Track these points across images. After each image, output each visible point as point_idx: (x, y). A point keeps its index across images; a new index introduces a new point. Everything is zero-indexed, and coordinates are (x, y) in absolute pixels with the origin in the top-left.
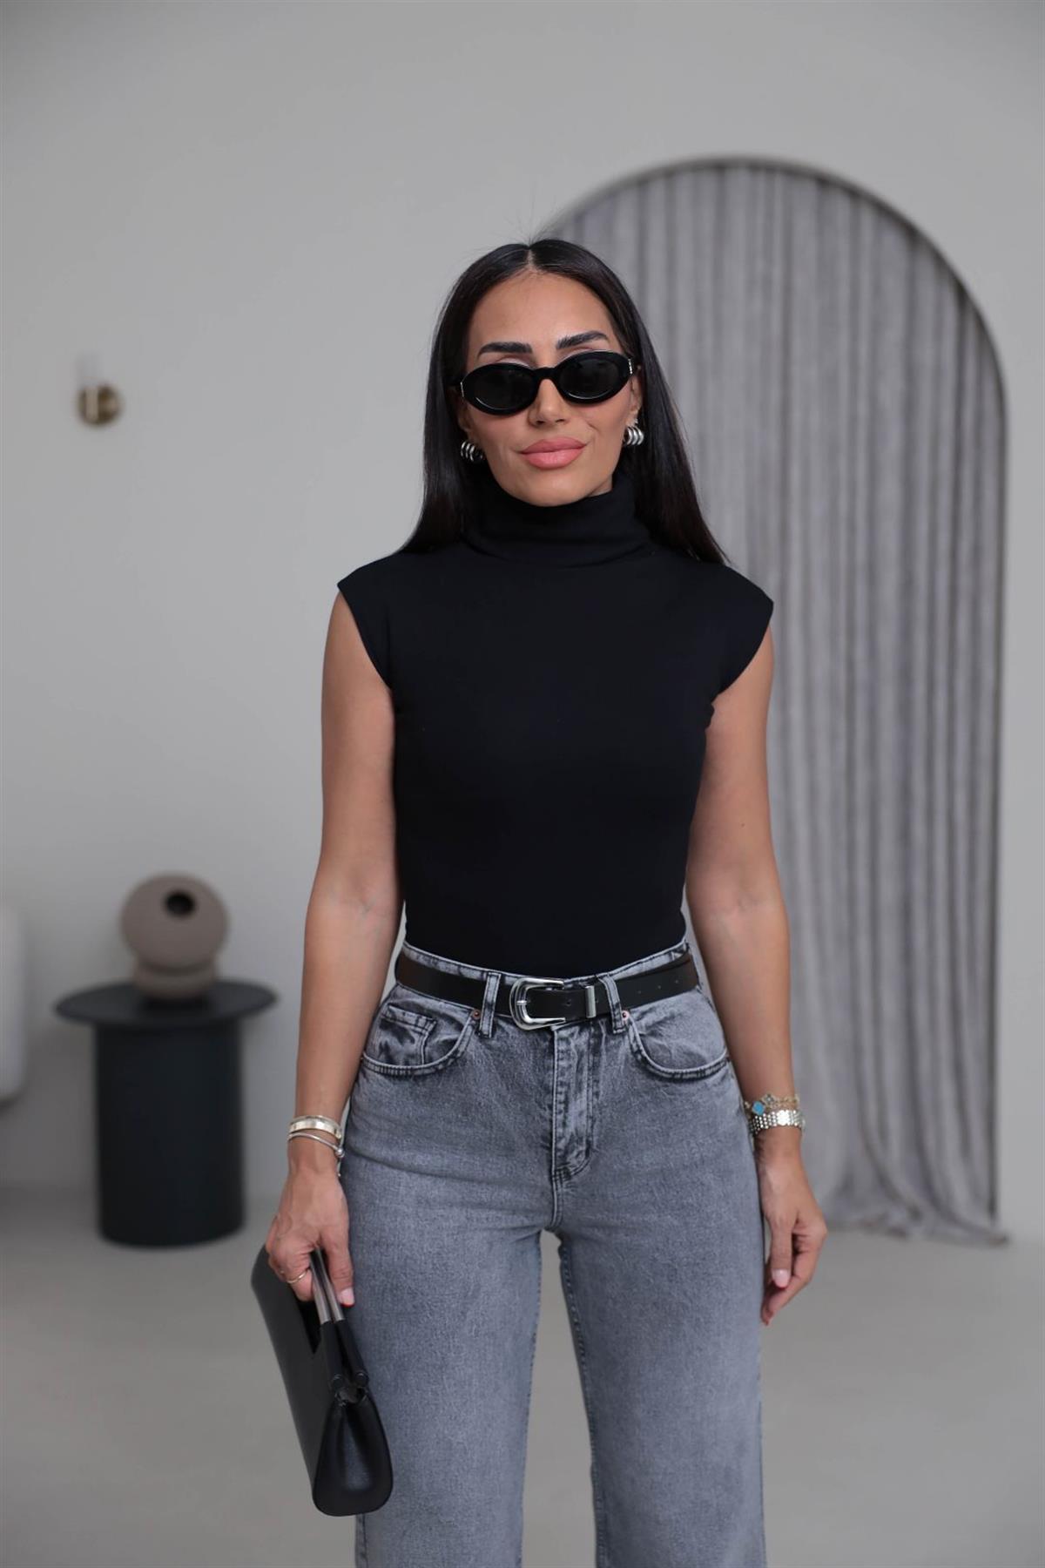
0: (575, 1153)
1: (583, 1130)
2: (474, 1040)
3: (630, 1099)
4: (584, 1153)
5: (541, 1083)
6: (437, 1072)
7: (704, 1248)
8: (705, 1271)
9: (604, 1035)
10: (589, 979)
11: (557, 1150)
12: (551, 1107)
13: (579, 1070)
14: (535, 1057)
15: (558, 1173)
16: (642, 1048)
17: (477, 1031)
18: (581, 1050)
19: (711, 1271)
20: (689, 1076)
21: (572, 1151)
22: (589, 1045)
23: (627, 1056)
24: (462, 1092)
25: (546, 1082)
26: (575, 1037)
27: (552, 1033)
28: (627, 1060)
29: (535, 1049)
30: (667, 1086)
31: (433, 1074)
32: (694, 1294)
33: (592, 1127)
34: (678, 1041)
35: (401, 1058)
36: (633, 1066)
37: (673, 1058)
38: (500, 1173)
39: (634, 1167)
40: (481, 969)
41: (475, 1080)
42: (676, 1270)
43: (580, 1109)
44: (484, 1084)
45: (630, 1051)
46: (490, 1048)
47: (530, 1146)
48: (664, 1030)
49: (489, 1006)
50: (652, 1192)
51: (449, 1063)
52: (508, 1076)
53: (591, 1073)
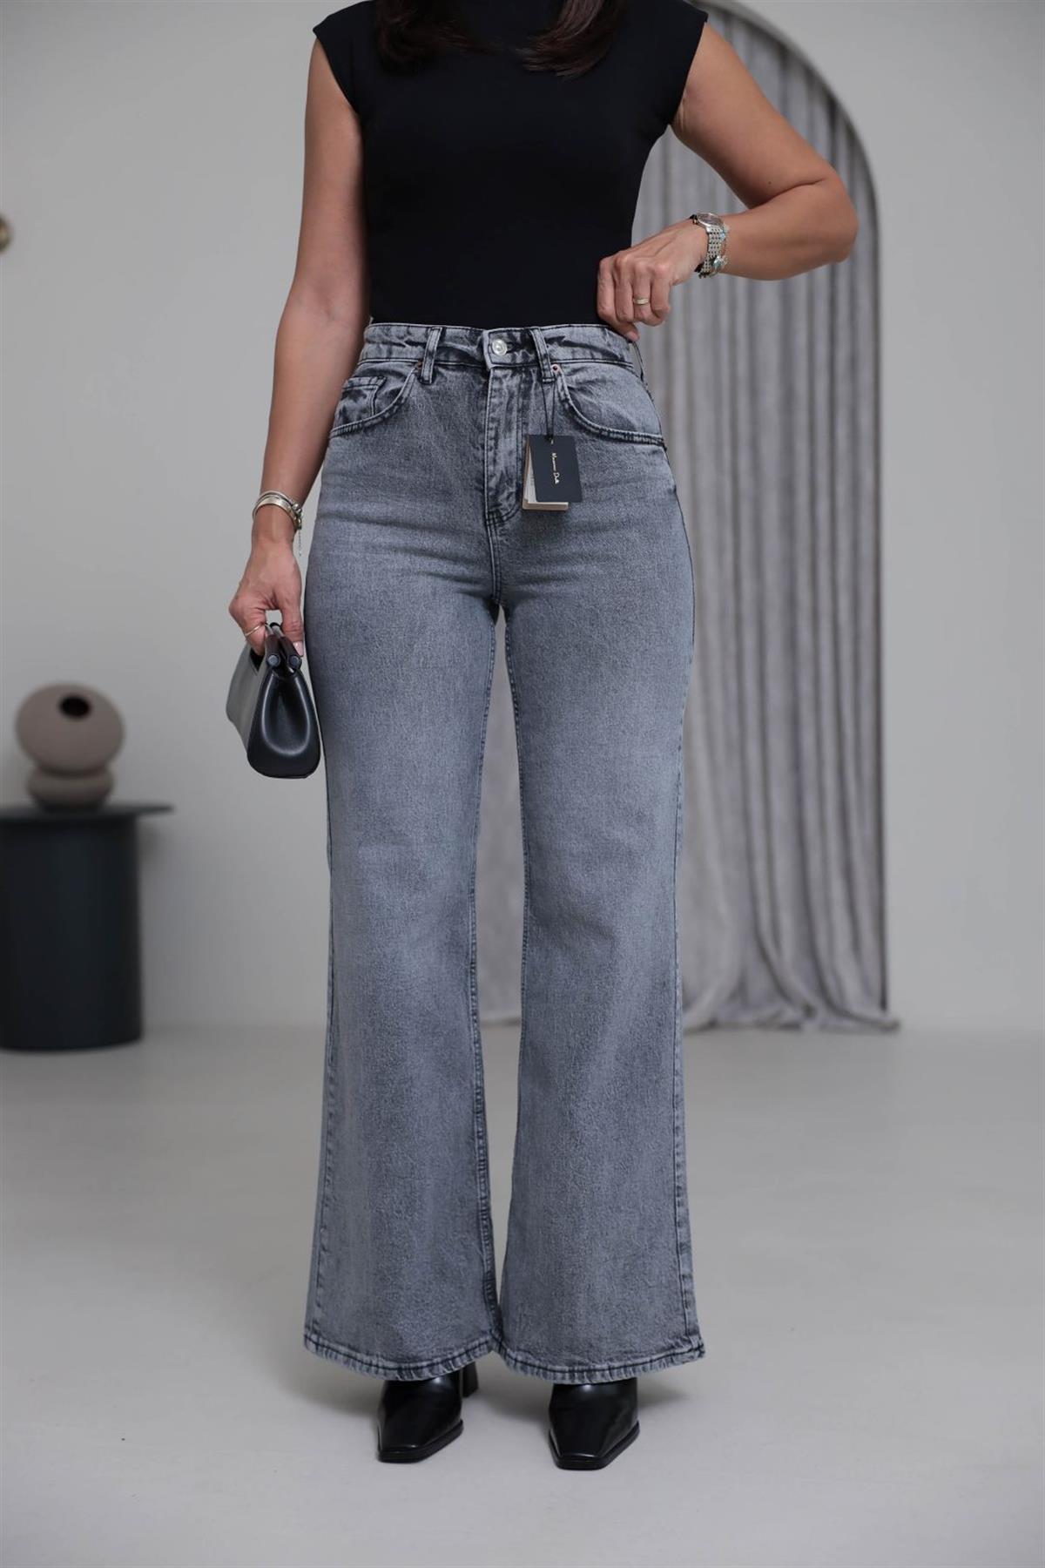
0: (506, 494)
1: (512, 471)
2: (417, 385)
4: (514, 495)
5: (475, 422)
6: (385, 421)
9: (535, 382)
11: (489, 489)
12: (483, 446)
13: (509, 410)
14: (469, 398)
15: (491, 517)
16: (569, 397)
17: (420, 378)
18: (512, 391)
20: (615, 436)
21: (503, 491)
22: (520, 388)
23: (555, 403)
24: (405, 437)
25: (479, 421)
26: (507, 379)
27: (487, 374)
28: (555, 407)
29: (471, 391)
30: (594, 441)
31: (380, 423)
33: (522, 470)
34: (607, 402)
35: (355, 416)
36: (560, 414)
37: (603, 416)
38: (439, 518)
41: (416, 424)
43: (508, 448)
45: (558, 399)
46: (430, 392)
47: (466, 490)
48: (594, 389)
49: (431, 355)
50: (581, 544)
51: (395, 410)
52: (445, 417)
53: (520, 415)
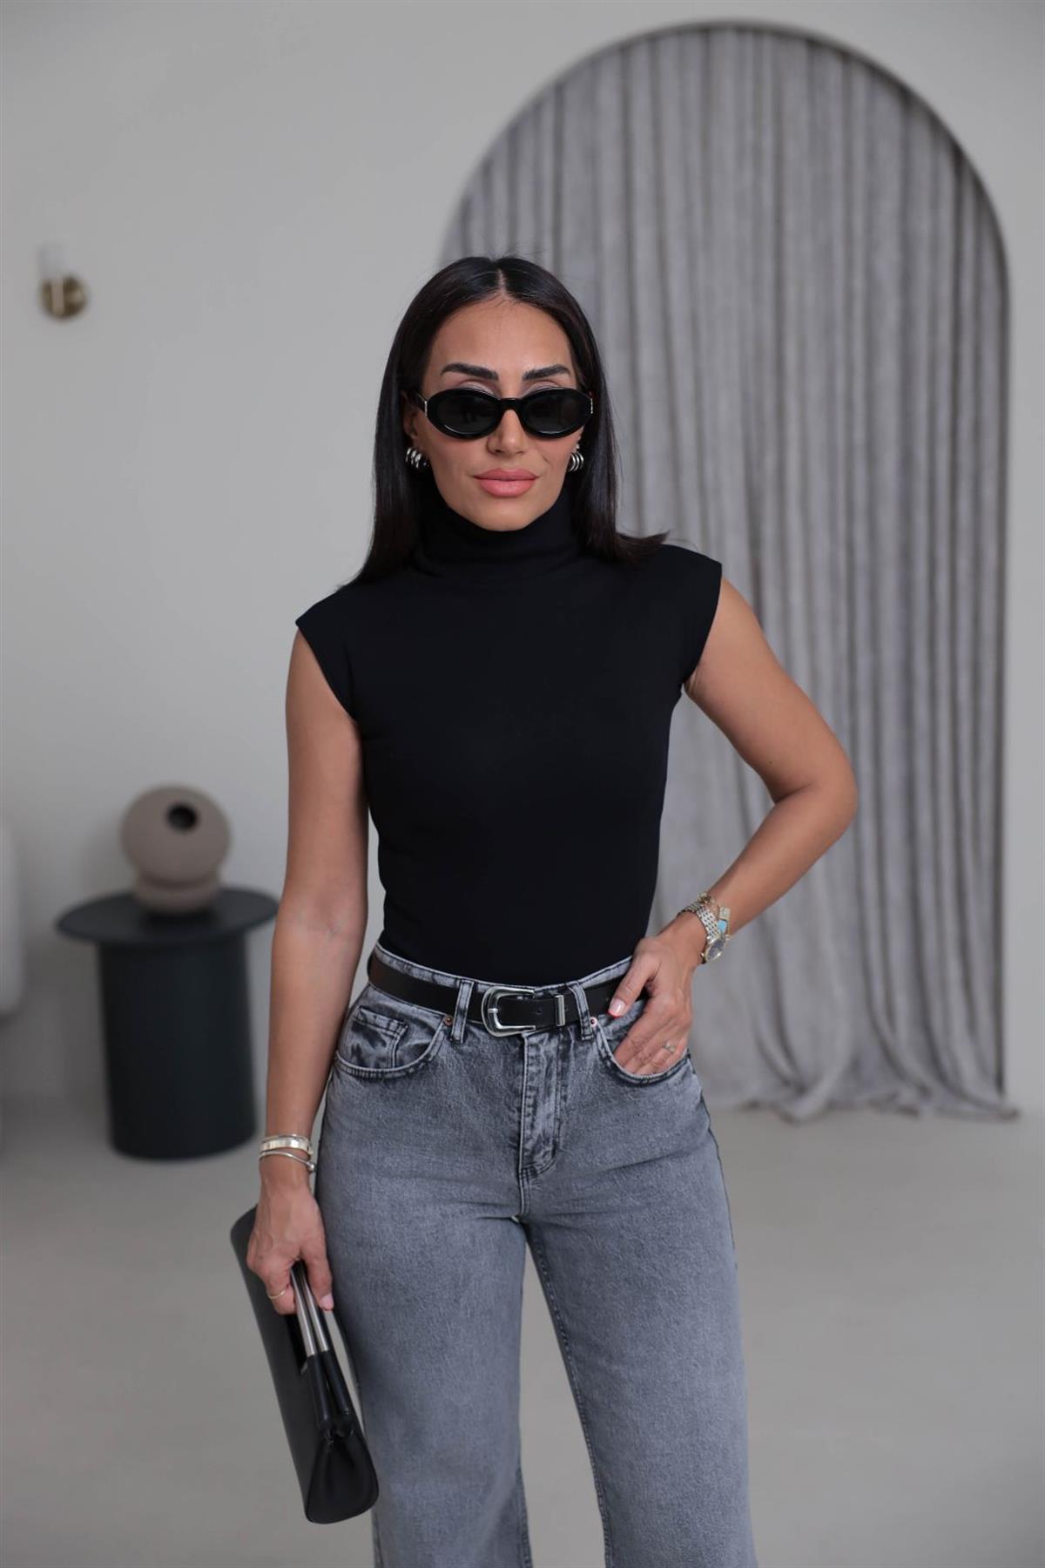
0: (542, 1153)
1: (550, 1131)
2: (446, 1045)
3: (597, 1103)
4: (550, 1153)
5: (511, 1087)
6: (408, 1075)
7: (667, 1223)
8: (670, 1245)
9: (573, 1042)
10: (559, 987)
11: (525, 1150)
12: (519, 1110)
13: (549, 1075)
14: (505, 1061)
15: (524, 1171)
16: (610, 1053)
17: (449, 1035)
18: (550, 1056)
19: (677, 1245)
20: (653, 1080)
21: (539, 1152)
22: (558, 1050)
23: (596, 1061)
24: (432, 1095)
25: (515, 1086)
26: (545, 1043)
27: (522, 1040)
28: (596, 1066)
29: (506, 1054)
30: (635, 1091)
31: (404, 1077)
32: (663, 1267)
33: (559, 1129)
35: (372, 1061)
36: (602, 1073)
38: (469, 1172)
39: (598, 1164)
40: (455, 976)
41: (445, 1084)
42: (642, 1245)
43: (548, 1112)
44: (454, 1085)
45: (598, 1057)
46: (461, 1052)
47: (498, 1146)
49: (462, 1012)
51: (421, 1067)
52: (478, 1080)
53: (560, 1078)
